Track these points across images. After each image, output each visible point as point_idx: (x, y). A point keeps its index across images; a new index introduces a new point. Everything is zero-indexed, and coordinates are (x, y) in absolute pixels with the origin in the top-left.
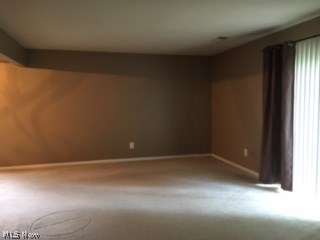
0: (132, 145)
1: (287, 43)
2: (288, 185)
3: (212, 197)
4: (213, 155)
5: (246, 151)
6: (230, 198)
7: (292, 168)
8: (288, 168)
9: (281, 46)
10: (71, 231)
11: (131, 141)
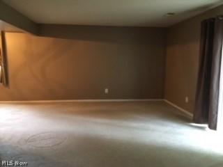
0: (107, 91)
1: (218, 17)
2: (213, 125)
3: (153, 130)
4: (165, 100)
5: (187, 98)
6: (166, 132)
7: (217, 113)
8: (214, 113)
9: (214, 19)
10: (50, 145)
11: (106, 88)
